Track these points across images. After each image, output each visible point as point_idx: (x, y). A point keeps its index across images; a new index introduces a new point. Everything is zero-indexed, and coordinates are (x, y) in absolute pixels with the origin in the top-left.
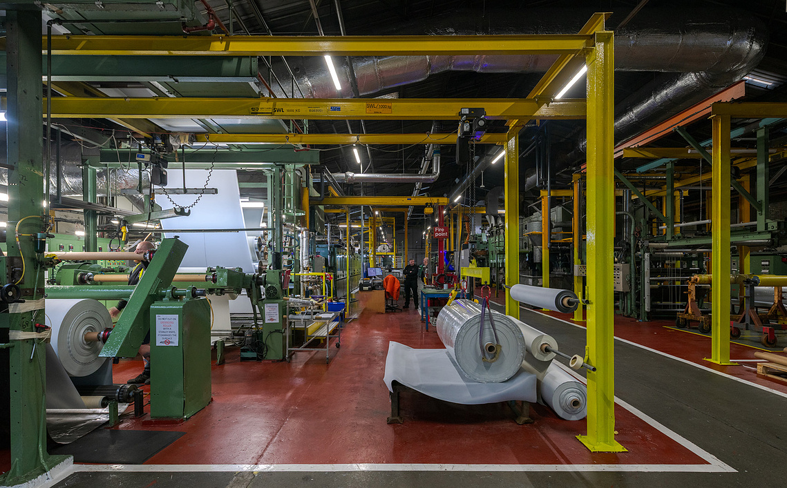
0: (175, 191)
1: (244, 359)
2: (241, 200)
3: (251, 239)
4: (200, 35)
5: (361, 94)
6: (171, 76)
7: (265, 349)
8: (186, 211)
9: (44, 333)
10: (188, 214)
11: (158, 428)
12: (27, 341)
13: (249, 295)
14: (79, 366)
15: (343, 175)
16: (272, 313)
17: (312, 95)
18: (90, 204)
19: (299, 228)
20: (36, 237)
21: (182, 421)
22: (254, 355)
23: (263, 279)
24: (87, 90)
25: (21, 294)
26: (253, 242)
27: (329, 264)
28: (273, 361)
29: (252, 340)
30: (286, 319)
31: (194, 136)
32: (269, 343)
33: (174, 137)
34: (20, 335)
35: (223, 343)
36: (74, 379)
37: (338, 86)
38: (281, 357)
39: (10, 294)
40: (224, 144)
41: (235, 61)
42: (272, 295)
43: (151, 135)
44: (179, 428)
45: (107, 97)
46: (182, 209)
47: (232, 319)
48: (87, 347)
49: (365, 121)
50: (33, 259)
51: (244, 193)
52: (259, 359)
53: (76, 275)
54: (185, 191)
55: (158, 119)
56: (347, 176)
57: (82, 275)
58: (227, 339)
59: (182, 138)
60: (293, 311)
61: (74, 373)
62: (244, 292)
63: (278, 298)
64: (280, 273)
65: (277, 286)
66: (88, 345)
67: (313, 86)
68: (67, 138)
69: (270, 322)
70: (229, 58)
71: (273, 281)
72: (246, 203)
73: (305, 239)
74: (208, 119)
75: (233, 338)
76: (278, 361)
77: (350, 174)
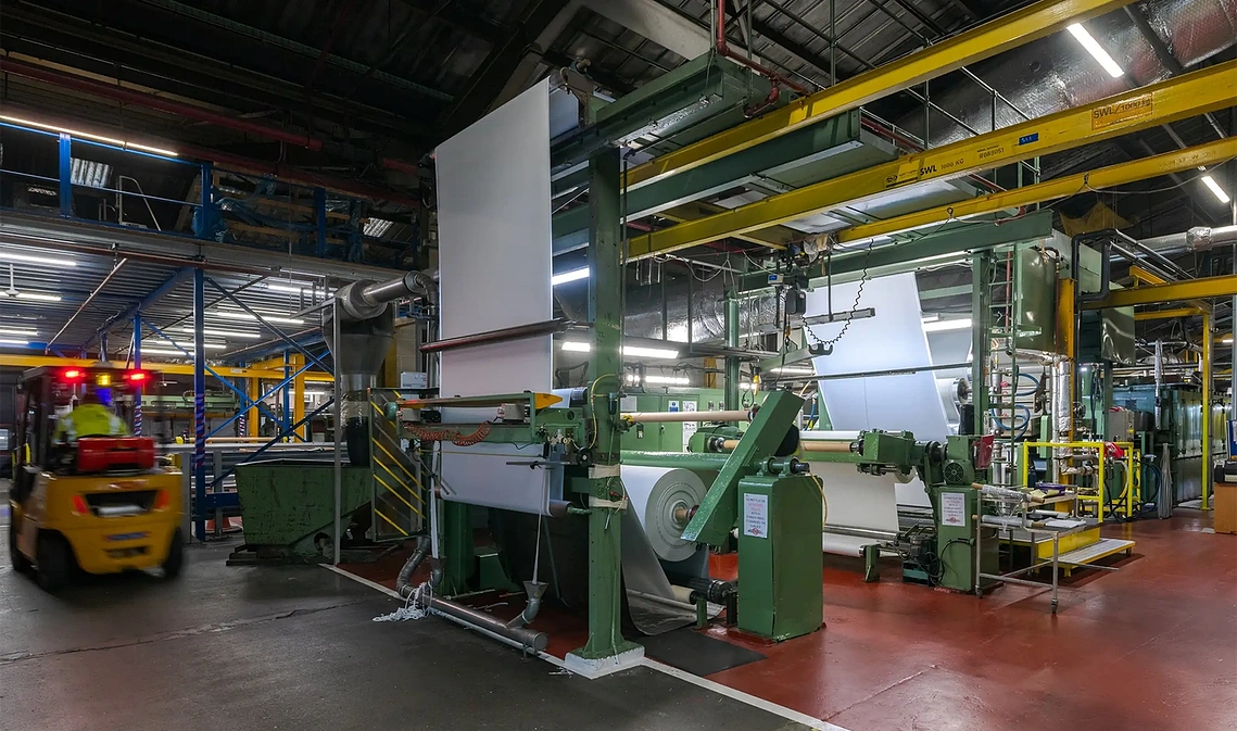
0: (819, 320)
1: (908, 580)
2: (923, 320)
3: (946, 384)
4: (776, 109)
5: (1188, 65)
6: (755, 173)
7: (941, 569)
8: (826, 348)
9: (618, 502)
10: (829, 352)
11: (742, 644)
12: (603, 509)
13: (922, 477)
14: (668, 548)
15: (1183, 236)
16: (953, 509)
17: (1069, 103)
18: (731, 349)
19: (1050, 358)
20: (608, 397)
21: (770, 642)
22: (923, 575)
23: (943, 451)
24: (703, 209)
25: (597, 457)
26: (950, 387)
27: (1157, 424)
28: (954, 592)
29: (920, 551)
30: (976, 521)
31: (837, 236)
32: (946, 557)
33: (809, 243)
34: (596, 502)
35: (876, 549)
36: (662, 561)
37: (1115, 71)
38: (969, 588)
39: (585, 457)
40: (884, 237)
41: (830, 124)
42: (956, 480)
43: (786, 246)
44: (766, 650)
45: (727, 210)
46: (821, 346)
47: (900, 514)
48: (678, 527)
49: (1214, 114)
50: (609, 422)
51: (928, 307)
52: (931, 583)
53: (706, 440)
54: (831, 318)
55: (796, 221)
56: (1191, 237)
57: (713, 440)
58: (888, 544)
59: (819, 242)
60: (991, 509)
61: (663, 556)
62: (914, 471)
63: (965, 484)
64: (970, 441)
65: (965, 463)
66: (679, 524)
67: (1068, 86)
68: (698, 270)
69: (950, 524)
70: (822, 123)
71: (957, 454)
72: (934, 324)
73: (1062, 378)
74: (842, 207)
75: (898, 545)
76: (962, 592)
77: (1201, 232)
